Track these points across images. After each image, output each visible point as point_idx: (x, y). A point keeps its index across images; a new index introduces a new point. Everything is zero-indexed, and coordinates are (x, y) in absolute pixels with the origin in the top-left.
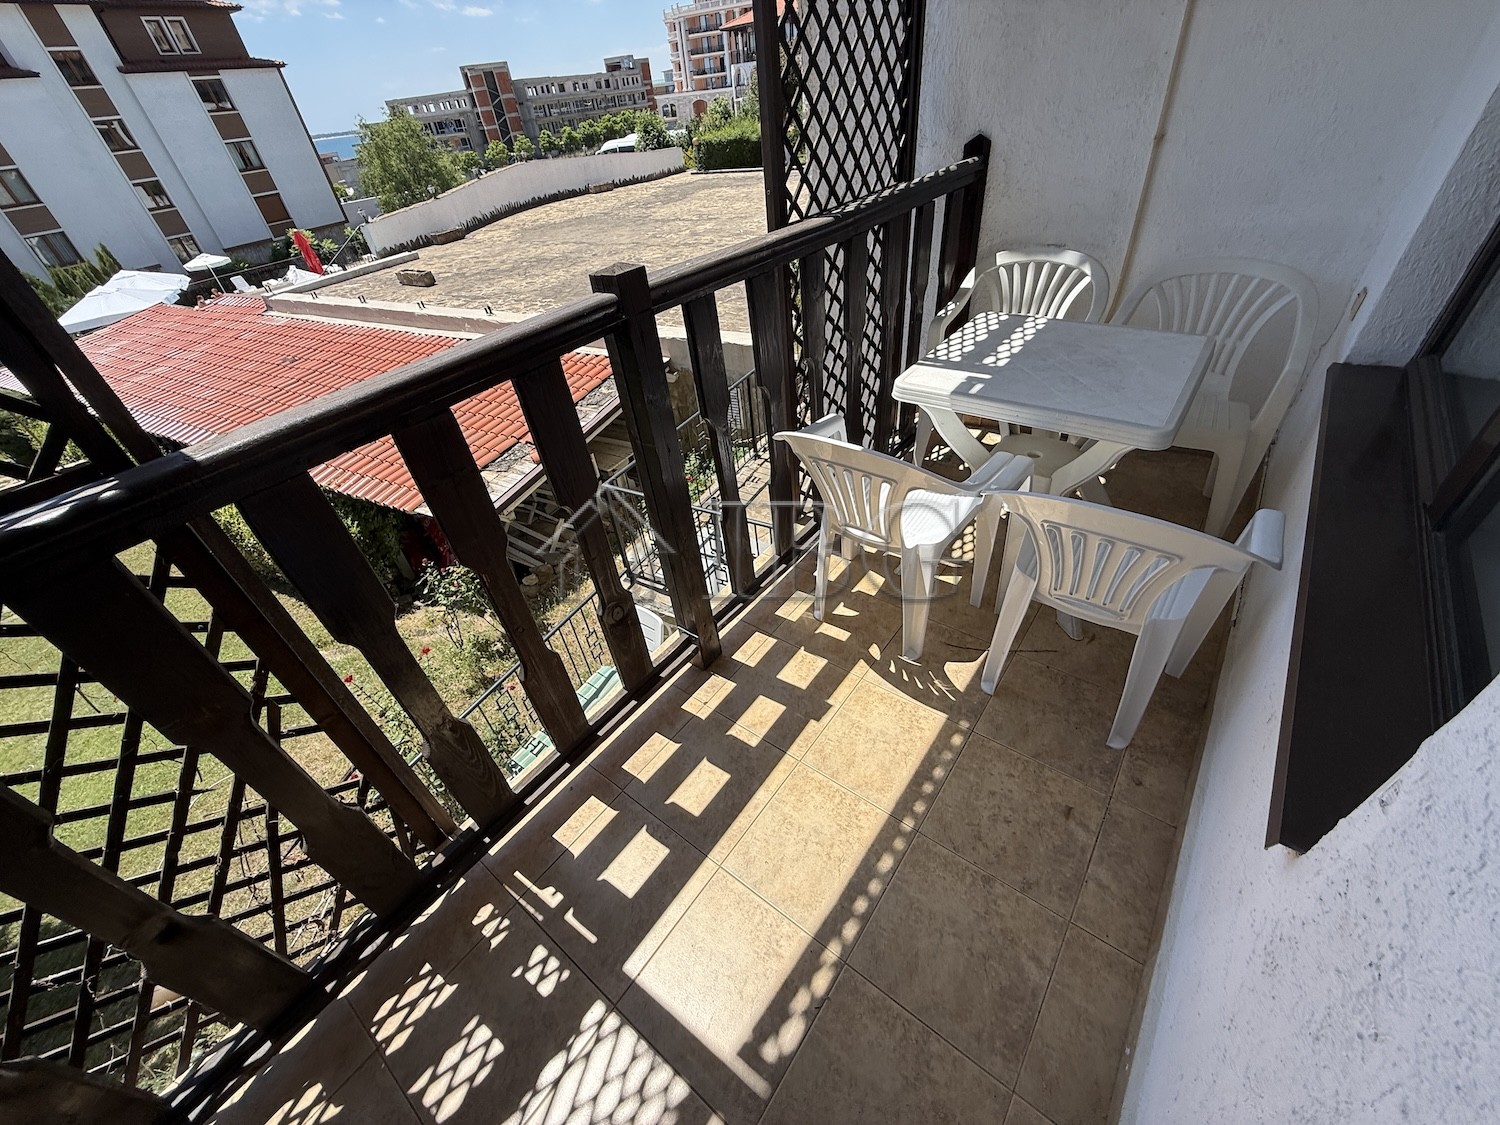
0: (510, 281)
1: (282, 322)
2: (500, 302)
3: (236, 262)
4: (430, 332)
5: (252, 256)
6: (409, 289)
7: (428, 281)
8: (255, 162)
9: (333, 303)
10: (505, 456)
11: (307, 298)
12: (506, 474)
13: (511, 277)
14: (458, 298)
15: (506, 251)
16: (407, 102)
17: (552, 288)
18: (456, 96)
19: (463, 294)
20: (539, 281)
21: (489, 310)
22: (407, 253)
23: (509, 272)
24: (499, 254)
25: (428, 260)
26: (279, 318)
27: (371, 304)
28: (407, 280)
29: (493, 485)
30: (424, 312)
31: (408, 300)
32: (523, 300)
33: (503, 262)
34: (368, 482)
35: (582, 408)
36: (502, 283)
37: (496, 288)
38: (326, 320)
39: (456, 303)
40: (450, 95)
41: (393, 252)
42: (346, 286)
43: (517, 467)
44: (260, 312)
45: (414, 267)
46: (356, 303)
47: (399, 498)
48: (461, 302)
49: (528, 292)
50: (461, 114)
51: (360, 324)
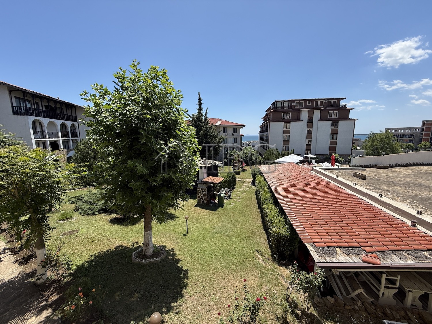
0: (399, 188)
1: (313, 174)
2: (389, 194)
3: (316, 157)
4: (352, 193)
5: (321, 157)
6: (355, 178)
7: (364, 178)
8: (335, 139)
9: (328, 175)
10: (351, 248)
11: (322, 171)
12: (346, 256)
13: (400, 187)
14: (371, 186)
15: (405, 177)
16: (393, 129)
17: (421, 198)
18: (415, 128)
19: (374, 186)
20: (414, 193)
21: (381, 196)
22: (362, 168)
23: (401, 185)
24: (401, 178)
25: (368, 172)
26: (313, 173)
27: (339, 178)
28: (356, 175)
29: (338, 256)
30: (355, 186)
31: (352, 181)
32: (401, 197)
33: (401, 181)
34: (300, 225)
35: (406, 254)
36: (394, 188)
37: (390, 189)
38: (324, 178)
39: (369, 188)
40: (412, 128)
41: (358, 166)
42: (336, 171)
43: (353, 257)
44: (310, 170)
45: (361, 172)
46: (334, 176)
47: (304, 236)
48: (371, 188)
49: (406, 195)
50: (414, 133)
51: (332, 182)
